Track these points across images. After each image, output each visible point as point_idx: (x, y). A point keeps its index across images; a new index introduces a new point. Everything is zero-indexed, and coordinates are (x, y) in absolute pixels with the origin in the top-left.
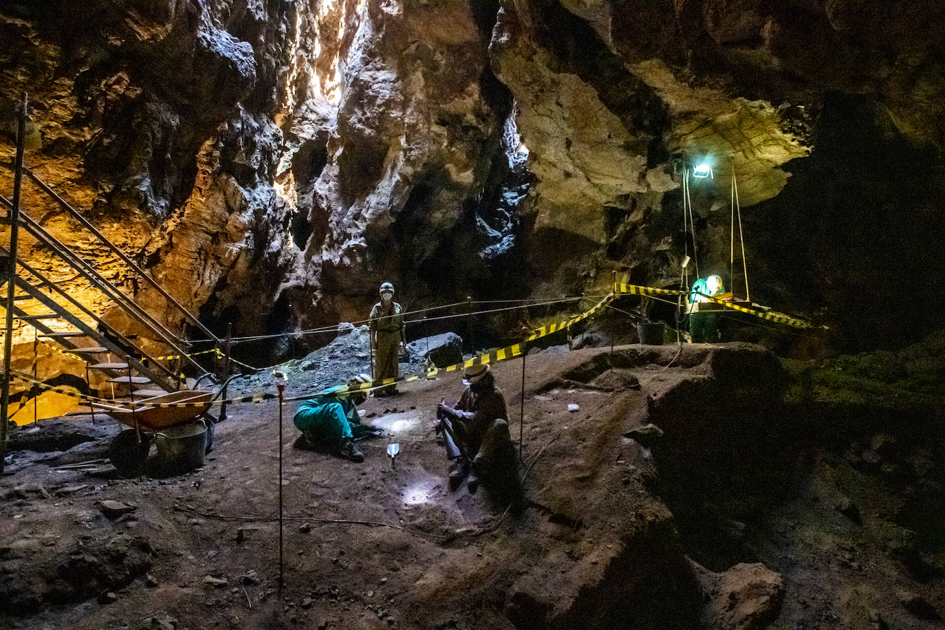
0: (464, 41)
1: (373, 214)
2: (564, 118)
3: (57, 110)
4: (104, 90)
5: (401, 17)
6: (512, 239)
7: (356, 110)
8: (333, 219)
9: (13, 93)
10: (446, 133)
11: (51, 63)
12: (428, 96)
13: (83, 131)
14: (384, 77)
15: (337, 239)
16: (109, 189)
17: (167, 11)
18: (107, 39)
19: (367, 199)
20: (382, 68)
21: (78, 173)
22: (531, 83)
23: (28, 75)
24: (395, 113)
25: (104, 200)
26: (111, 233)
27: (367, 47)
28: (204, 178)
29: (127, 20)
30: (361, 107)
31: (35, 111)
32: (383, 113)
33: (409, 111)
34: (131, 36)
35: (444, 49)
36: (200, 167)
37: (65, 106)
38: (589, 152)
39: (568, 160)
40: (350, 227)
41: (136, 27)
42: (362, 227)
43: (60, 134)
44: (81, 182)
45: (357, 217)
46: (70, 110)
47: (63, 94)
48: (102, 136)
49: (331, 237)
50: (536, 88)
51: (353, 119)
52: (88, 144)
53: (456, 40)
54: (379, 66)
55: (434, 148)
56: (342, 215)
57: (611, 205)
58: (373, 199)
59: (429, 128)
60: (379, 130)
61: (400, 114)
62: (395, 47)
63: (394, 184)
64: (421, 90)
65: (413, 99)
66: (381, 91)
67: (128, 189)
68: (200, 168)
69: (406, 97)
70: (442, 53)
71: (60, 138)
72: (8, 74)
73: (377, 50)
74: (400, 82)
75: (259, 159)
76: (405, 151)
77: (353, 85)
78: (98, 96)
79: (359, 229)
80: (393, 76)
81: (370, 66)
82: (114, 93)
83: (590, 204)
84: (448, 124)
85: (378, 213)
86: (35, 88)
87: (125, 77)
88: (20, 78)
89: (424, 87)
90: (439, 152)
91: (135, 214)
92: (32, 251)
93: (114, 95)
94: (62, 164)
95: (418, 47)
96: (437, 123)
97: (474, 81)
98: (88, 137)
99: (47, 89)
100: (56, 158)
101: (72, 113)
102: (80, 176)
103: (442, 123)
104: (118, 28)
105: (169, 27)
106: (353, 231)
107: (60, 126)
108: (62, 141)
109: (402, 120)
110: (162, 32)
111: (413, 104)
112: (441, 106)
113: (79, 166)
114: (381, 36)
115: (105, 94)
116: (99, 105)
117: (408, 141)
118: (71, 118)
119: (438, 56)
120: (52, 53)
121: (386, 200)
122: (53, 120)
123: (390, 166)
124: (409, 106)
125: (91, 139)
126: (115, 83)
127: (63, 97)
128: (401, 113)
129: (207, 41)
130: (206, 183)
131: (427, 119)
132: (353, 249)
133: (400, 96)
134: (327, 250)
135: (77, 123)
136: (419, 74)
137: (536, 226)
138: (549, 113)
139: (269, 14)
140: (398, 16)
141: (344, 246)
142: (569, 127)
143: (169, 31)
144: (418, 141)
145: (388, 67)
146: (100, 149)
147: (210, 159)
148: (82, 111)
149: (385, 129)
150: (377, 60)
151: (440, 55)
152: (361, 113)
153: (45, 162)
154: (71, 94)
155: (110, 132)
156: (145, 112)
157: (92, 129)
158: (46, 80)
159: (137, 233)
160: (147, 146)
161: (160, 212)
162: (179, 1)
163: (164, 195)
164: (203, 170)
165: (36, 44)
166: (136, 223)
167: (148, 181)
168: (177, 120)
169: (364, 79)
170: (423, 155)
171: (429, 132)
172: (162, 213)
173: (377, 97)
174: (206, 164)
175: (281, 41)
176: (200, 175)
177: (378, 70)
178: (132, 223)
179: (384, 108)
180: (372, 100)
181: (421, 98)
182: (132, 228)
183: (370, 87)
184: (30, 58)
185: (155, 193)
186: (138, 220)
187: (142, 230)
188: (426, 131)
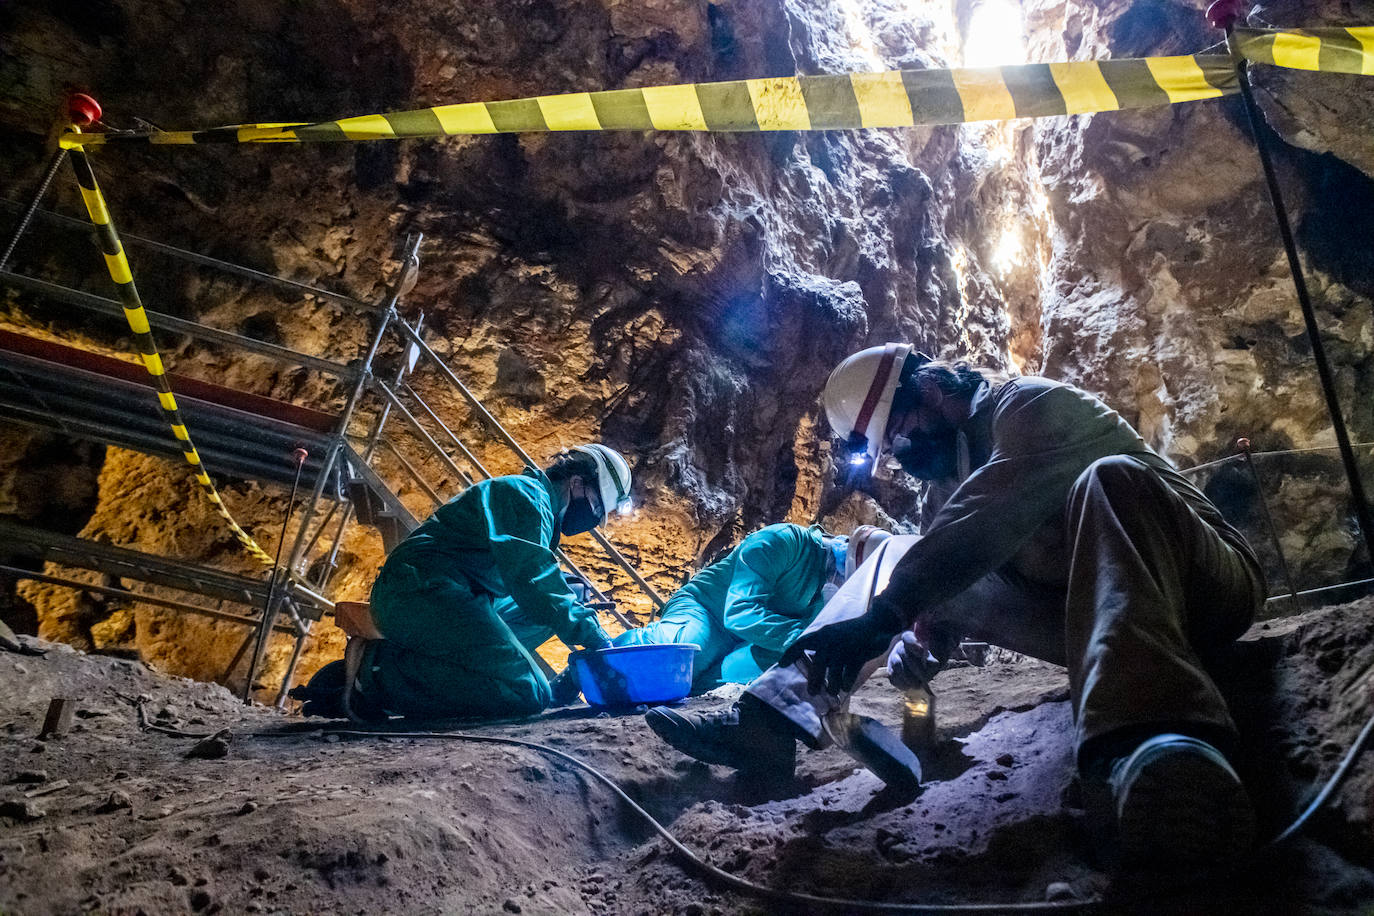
0: (1237, 187)
3: (573, 363)
4: (631, 335)
5: (1106, 197)
7: (1066, 369)
9: (529, 348)
10: (1252, 361)
11: (567, 307)
12: (1192, 305)
13: (599, 384)
14: (1102, 302)
17: (712, 235)
18: (634, 274)
20: (1096, 290)
23: (543, 324)
24: (1136, 352)
26: (633, 526)
27: (1063, 268)
28: (808, 482)
29: (661, 250)
30: (1074, 362)
31: (548, 366)
32: (1112, 358)
33: (1160, 341)
34: (667, 269)
35: (1202, 217)
36: (802, 465)
37: (580, 355)
41: (671, 256)
43: (574, 392)
46: (585, 361)
47: (577, 341)
48: (628, 393)
52: (608, 404)
53: (1222, 193)
54: (1090, 289)
55: (1231, 391)
59: (1211, 359)
61: (1145, 350)
62: (1110, 248)
64: (1177, 299)
65: (1164, 318)
66: (1101, 324)
67: (657, 461)
68: (801, 467)
69: (1148, 320)
70: (1200, 225)
71: (573, 398)
72: (525, 328)
73: (1079, 267)
74: (1132, 298)
76: (1170, 410)
77: (1052, 332)
78: (621, 343)
80: (1118, 294)
81: (1074, 295)
82: (643, 337)
84: (1253, 343)
86: (550, 338)
87: (657, 316)
88: (536, 329)
89: (1182, 290)
90: (1245, 401)
91: (661, 494)
93: (644, 342)
94: (574, 429)
95: (1149, 235)
96: (1226, 347)
98: (607, 394)
99: (562, 337)
100: (566, 422)
101: (588, 363)
103: (1240, 344)
104: (650, 260)
105: (717, 252)
107: (574, 382)
108: (576, 401)
109: (1151, 358)
110: (711, 258)
111: (1167, 327)
112: (1225, 314)
113: (594, 432)
114: (1080, 242)
115: (632, 341)
116: (623, 354)
117: (1172, 392)
118: (586, 370)
119: (1194, 233)
120: (570, 295)
122: (567, 376)
124: (1157, 334)
125: (611, 398)
126: (644, 324)
127: (577, 345)
128: (1147, 348)
129: (785, 279)
130: (812, 491)
131: (1203, 342)
133: (1137, 321)
135: (593, 375)
136: (1165, 275)
139: (900, 262)
140: (1099, 199)
143: (719, 260)
144: (1194, 385)
145: (1104, 285)
146: (625, 410)
147: (815, 453)
148: (599, 360)
149: (1126, 384)
150: (1083, 281)
151: (1197, 230)
152: (1075, 371)
153: (556, 429)
154: (587, 340)
155: (638, 389)
156: (684, 361)
157: (611, 383)
158: (561, 326)
159: (675, 533)
160: (686, 403)
161: (714, 507)
162: (730, 221)
163: (726, 486)
164: (805, 470)
165: (554, 289)
166: (668, 511)
167: (683, 449)
168: (744, 381)
169: (1068, 316)
170: (1210, 407)
171: (1212, 365)
172: (719, 509)
173: (1096, 336)
174: (809, 460)
175: (932, 306)
176: (802, 478)
177: (1088, 295)
178: (660, 511)
179: (1111, 349)
180: (1089, 344)
181: (1179, 312)
182: (663, 520)
183: (1081, 325)
184: (547, 305)
185: (711, 482)
186: (670, 506)
187: (683, 528)
188: (1204, 364)
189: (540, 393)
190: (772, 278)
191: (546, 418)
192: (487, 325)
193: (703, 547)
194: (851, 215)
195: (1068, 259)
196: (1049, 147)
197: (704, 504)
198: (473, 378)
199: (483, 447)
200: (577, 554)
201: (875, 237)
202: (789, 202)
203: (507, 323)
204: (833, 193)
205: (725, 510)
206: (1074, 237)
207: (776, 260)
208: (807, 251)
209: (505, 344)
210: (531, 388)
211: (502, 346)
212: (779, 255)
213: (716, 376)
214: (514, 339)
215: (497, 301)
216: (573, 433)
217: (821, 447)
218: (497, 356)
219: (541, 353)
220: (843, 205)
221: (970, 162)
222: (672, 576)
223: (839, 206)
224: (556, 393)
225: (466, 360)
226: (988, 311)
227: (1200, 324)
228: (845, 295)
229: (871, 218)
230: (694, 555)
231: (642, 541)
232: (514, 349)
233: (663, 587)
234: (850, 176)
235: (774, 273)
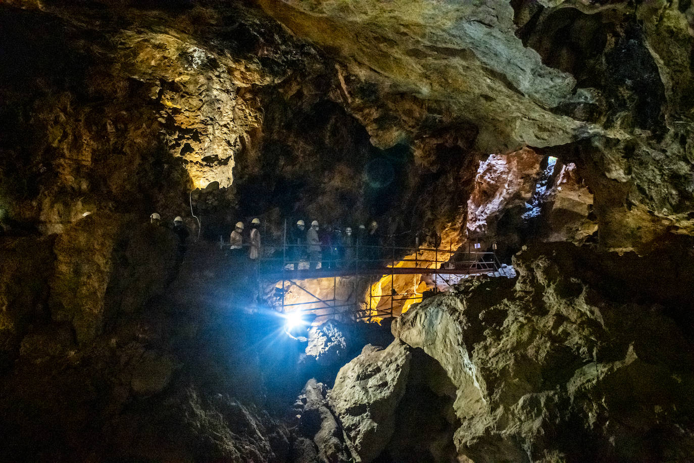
6: (538, 209)
7: (488, 174)
12: (518, 169)
20: (500, 159)
24: (504, 176)
30: (490, 173)
33: (510, 175)
35: (526, 152)
42: (485, 217)
51: (486, 177)
58: (490, 206)
60: (496, 181)
64: (515, 167)
80: (505, 163)
81: (495, 159)
96: (520, 178)
97: (538, 163)
106: (481, 218)
109: (507, 178)
111: (511, 172)
117: (509, 186)
121: (497, 207)
131: (517, 178)
136: (515, 162)
137: (554, 208)
180: (495, 171)
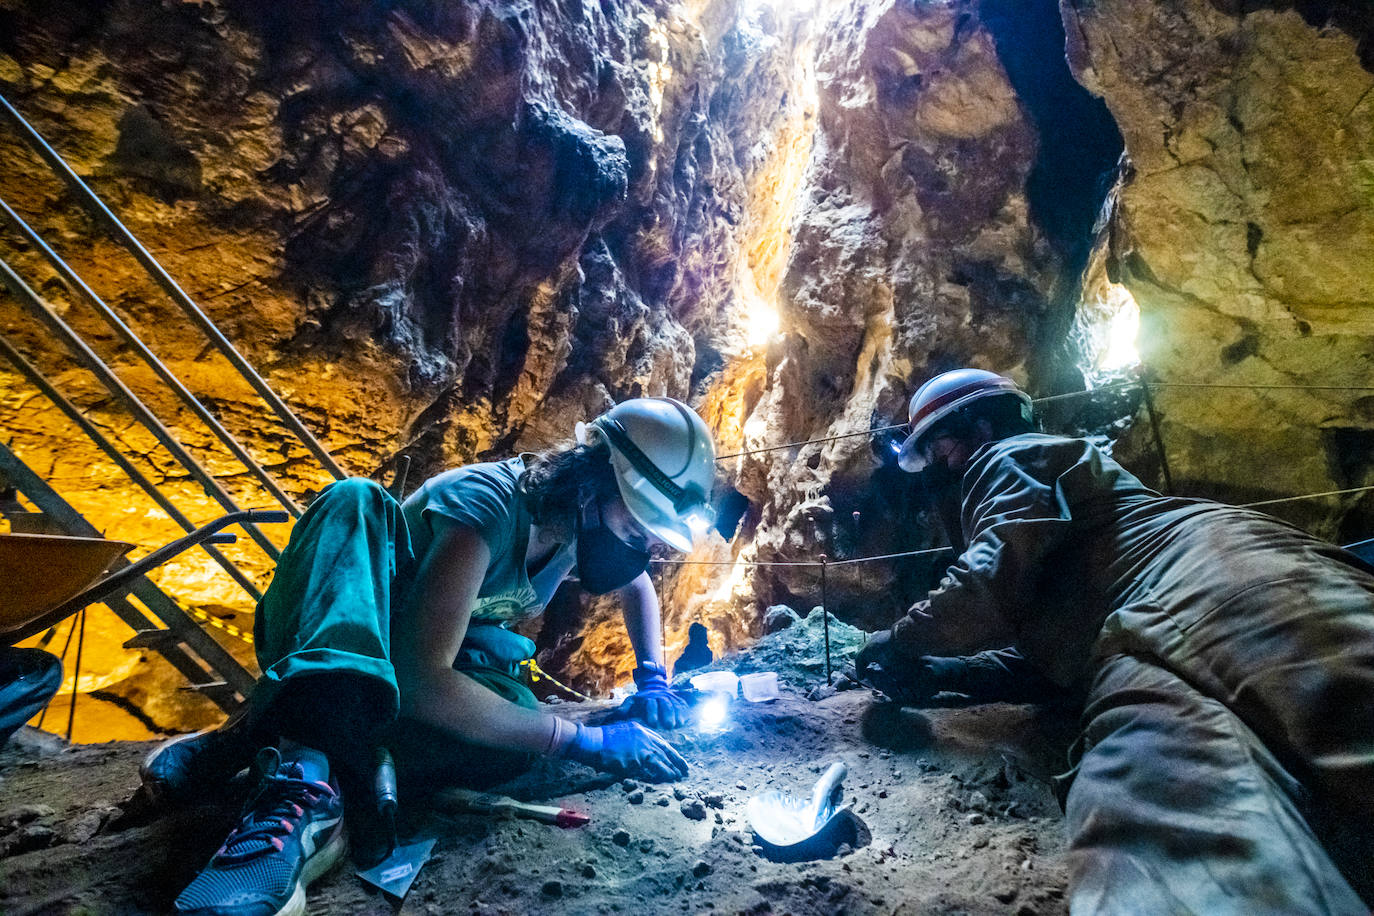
0: (988, 126)
1: (842, 452)
2: (1246, 165)
3: (245, 150)
4: (339, 132)
5: (876, 107)
8: (775, 473)
9: (176, 114)
10: (967, 297)
11: (243, 67)
13: (289, 190)
14: (851, 216)
15: (782, 506)
16: (328, 302)
17: (462, 26)
18: (351, 50)
19: (831, 428)
21: (274, 267)
22: (1166, 71)
23: (202, 83)
25: (316, 323)
26: (322, 385)
27: (820, 174)
28: (540, 357)
29: (391, 25)
31: (208, 148)
32: (852, 273)
34: (397, 57)
36: (535, 337)
37: (259, 142)
38: (1313, 248)
39: (1253, 284)
40: (801, 480)
41: (403, 38)
43: (247, 192)
44: (277, 284)
45: (814, 462)
46: (268, 152)
47: (258, 121)
48: (329, 210)
49: (772, 508)
50: (1179, 81)
52: (299, 219)
53: (973, 129)
54: (842, 201)
55: (947, 322)
56: (788, 463)
57: (1338, 423)
59: (935, 288)
61: (882, 271)
62: (868, 162)
63: (877, 395)
65: (904, 243)
66: (847, 238)
67: (362, 305)
68: (534, 339)
69: (890, 242)
70: (950, 157)
71: (246, 201)
72: (171, 82)
73: (836, 176)
74: (879, 218)
75: (650, 366)
77: (799, 239)
78: (324, 139)
79: (819, 481)
82: (357, 140)
83: (1285, 426)
84: (970, 280)
85: (850, 450)
86: (212, 107)
87: (378, 115)
88: (190, 87)
89: (923, 218)
90: (956, 331)
91: (365, 347)
92: (180, 409)
93: (357, 146)
94: (243, 245)
95: (905, 157)
98: (299, 205)
99: (233, 111)
100: (232, 232)
101: (273, 156)
102: (277, 273)
103: (959, 279)
104: (375, 34)
107: (249, 179)
108: (250, 206)
110: (459, 58)
112: (955, 249)
113: (275, 254)
114: (842, 150)
115: (339, 141)
116: (326, 156)
118: (269, 165)
119: (944, 163)
120: (248, 51)
122: (238, 167)
123: (868, 365)
124: (896, 257)
126: (359, 122)
127: (257, 127)
128: (883, 270)
129: (543, 112)
130: (543, 367)
132: (807, 515)
133: (880, 241)
134: (765, 529)
135: (279, 175)
138: (1207, 152)
140: (870, 106)
141: (793, 514)
142: (1257, 189)
143: (468, 64)
144: (917, 313)
145: (856, 199)
146: (322, 232)
147: (551, 325)
148: (291, 157)
149: (857, 302)
150: (837, 191)
151: (946, 161)
152: (815, 281)
153: (214, 239)
154: (273, 124)
155: (343, 208)
156: (410, 183)
157: (307, 191)
158: (232, 95)
159: (378, 399)
160: (409, 239)
161: (431, 373)
162: (486, 16)
163: (447, 349)
164: (538, 343)
165: (223, 34)
166: (371, 369)
167: (399, 295)
168: (482, 225)
169: (817, 224)
170: (927, 336)
171: (937, 295)
172: (437, 375)
173: (840, 248)
174: (545, 332)
175: (686, 188)
176: (534, 351)
177: (840, 206)
178: (363, 368)
179: (852, 265)
181: (918, 239)
182: (365, 381)
183: (828, 236)
184: (211, 56)
185: (429, 343)
186: (375, 365)
187: (389, 393)
188: (930, 293)
189: (193, 185)
190: (528, 107)
191: (201, 222)
192: (100, 60)
193: (413, 419)
194: (621, 60)
195: (826, 165)
196: (830, 41)
197: (419, 368)
198: (73, 139)
199: (90, 246)
200: (238, 413)
201: (642, 94)
202: (557, 21)
203: (138, 66)
204: (606, 28)
205: (443, 377)
206: (835, 143)
207: (536, 87)
208: (570, 86)
209: (135, 98)
210: (175, 174)
211: (128, 99)
212: (539, 81)
213: (449, 212)
214: (149, 94)
215: (121, 26)
216: (243, 250)
217: (558, 319)
218: (119, 113)
219: (197, 125)
220: (615, 45)
221: (745, 41)
222: (369, 451)
223: (610, 45)
224: (220, 189)
225: (59, 106)
226: (735, 208)
227: (933, 254)
228: (607, 147)
229: (641, 71)
230: (402, 428)
231: (333, 405)
232: (151, 109)
233: (356, 463)
234: (626, 13)
235: (532, 101)
